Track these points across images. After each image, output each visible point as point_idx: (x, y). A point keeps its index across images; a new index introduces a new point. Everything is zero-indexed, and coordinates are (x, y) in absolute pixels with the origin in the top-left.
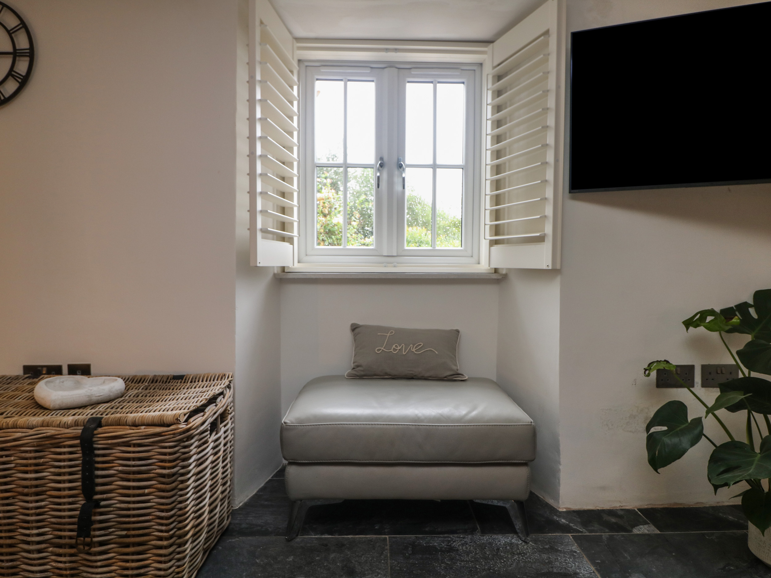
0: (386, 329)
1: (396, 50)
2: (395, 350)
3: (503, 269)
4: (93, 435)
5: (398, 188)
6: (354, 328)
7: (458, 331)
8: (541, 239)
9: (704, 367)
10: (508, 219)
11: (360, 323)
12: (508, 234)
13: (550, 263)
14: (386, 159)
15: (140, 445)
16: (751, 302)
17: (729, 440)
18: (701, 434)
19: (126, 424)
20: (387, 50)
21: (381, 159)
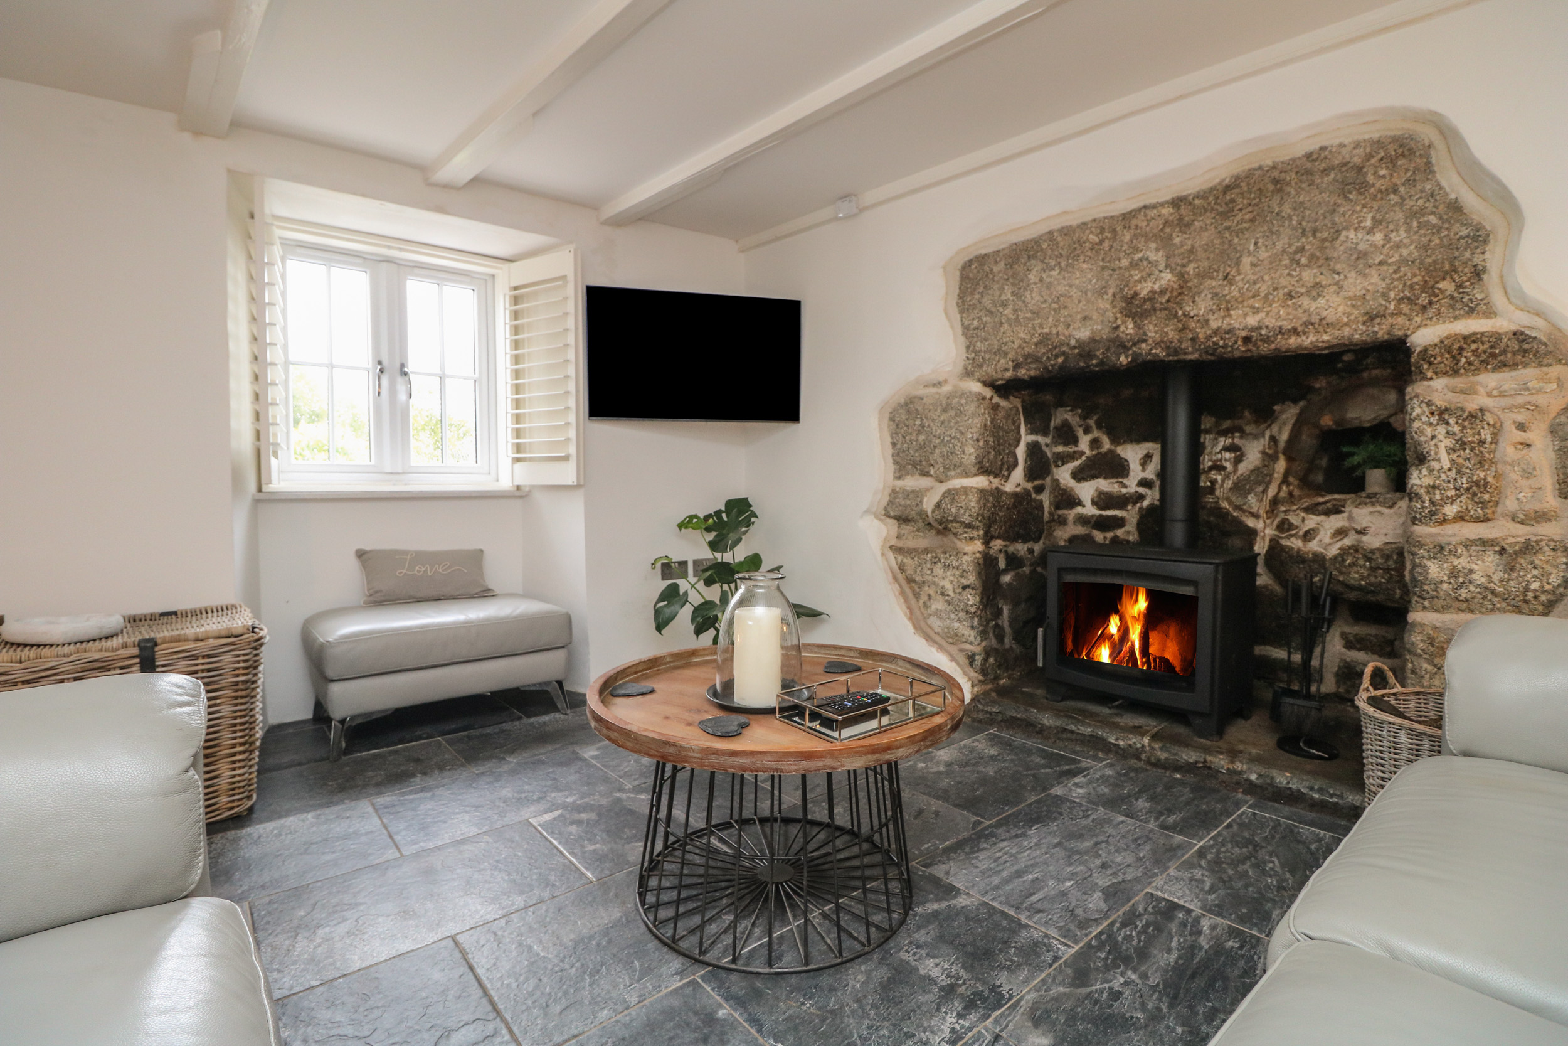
0: (406, 552)
1: (400, 249)
2: (419, 571)
3: (525, 486)
4: (154, 652)
5: (402, 397)
6: (361, 554)
7: (481, 551)
8: (566, 458)
9: (695, 562)
10: (530, 438)
11: (368, 548)
12: (530, 452)
13: (575, 480)
14: (385, 362)
15: (209, 656)
16: (723, 509)
17: (703, 601)
18: (687, 601)
19: (186, 640)
20: (389, 247)
21: (380, 363)
